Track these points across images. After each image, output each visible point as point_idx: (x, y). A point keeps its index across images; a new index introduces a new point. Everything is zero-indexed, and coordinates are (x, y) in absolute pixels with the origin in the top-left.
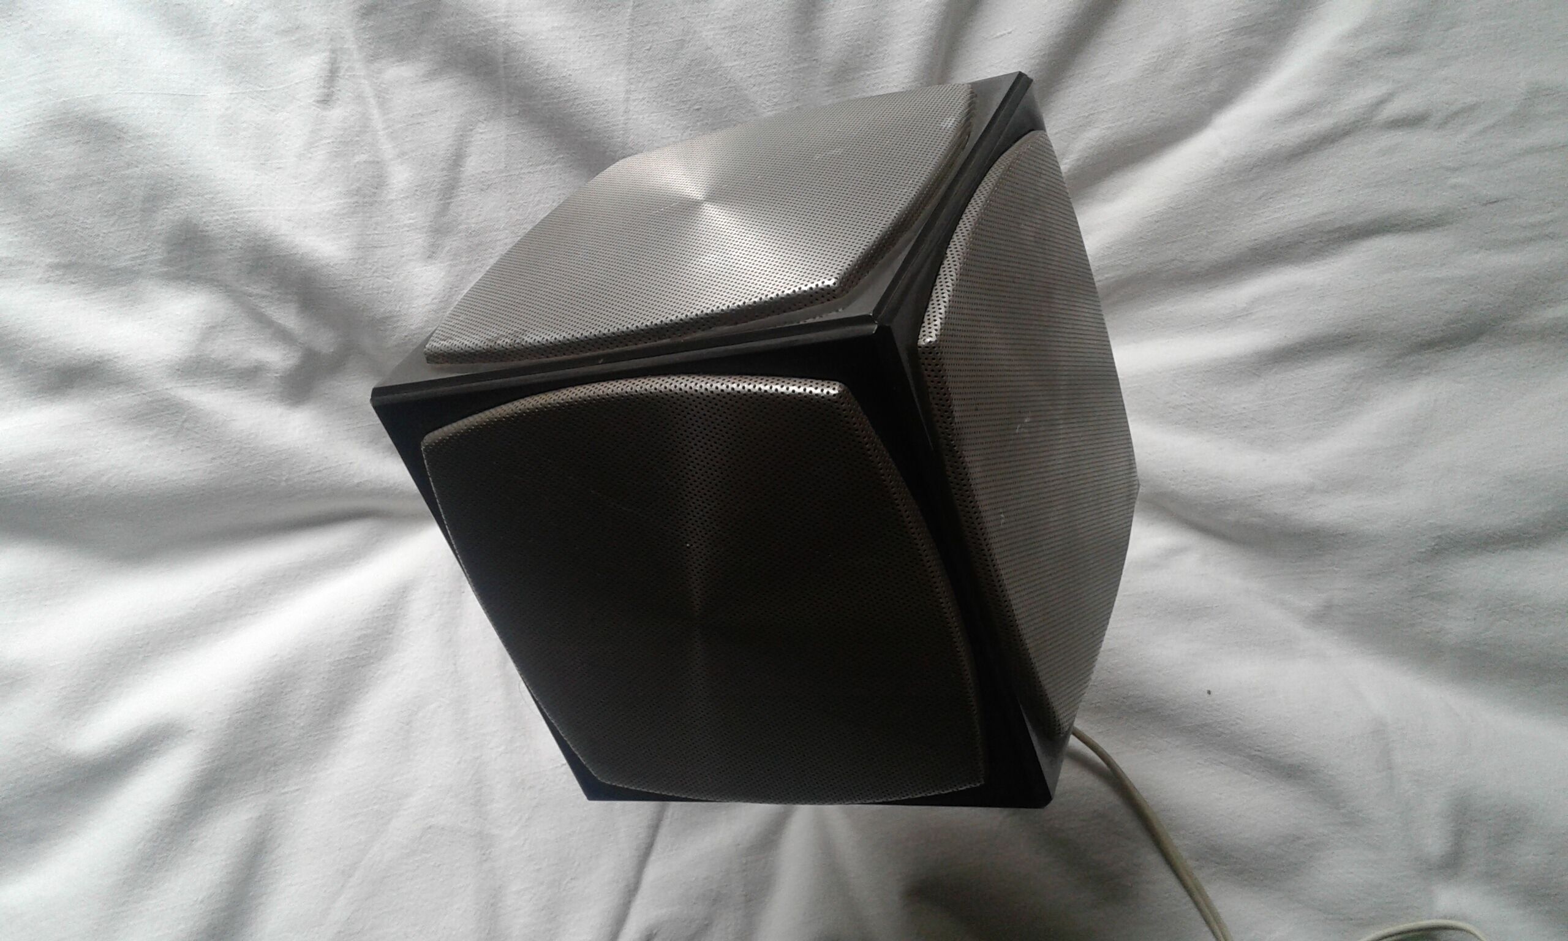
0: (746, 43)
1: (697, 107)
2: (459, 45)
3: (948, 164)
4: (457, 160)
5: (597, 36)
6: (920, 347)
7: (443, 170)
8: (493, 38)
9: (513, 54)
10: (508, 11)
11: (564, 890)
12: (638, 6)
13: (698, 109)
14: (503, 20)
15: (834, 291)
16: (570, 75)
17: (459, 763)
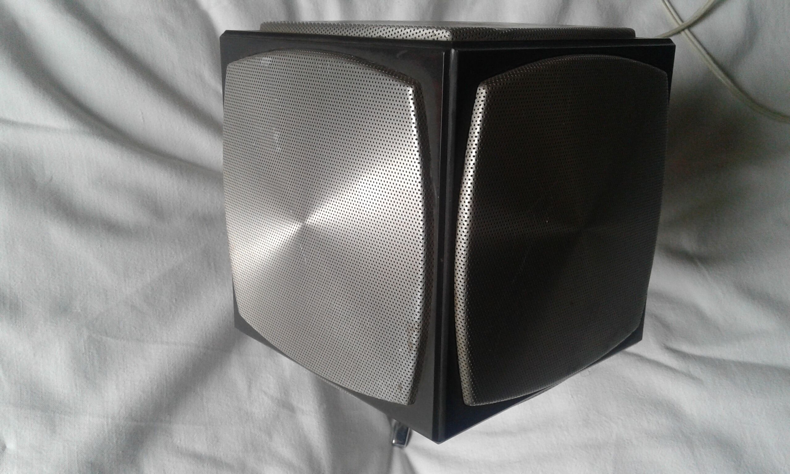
0: (136, 268)
1: (174, 301)
2: (123, 452)
3: (290, 49)
4: (197, 457)
5: (124, 361)
6: (453, 39)
7: (203, 466)
8: (121, 427)
9: (133, 415)
10: (104, 417)
11: (644, 397)
12: (106, 333)
13: (176, 300)
14: (110, 420)
15: (416, 88)
16: (150, 378)
17: (576, 459)
